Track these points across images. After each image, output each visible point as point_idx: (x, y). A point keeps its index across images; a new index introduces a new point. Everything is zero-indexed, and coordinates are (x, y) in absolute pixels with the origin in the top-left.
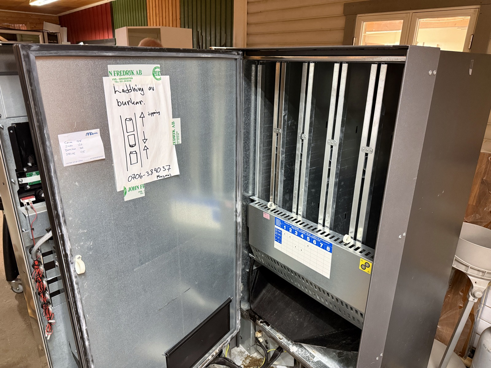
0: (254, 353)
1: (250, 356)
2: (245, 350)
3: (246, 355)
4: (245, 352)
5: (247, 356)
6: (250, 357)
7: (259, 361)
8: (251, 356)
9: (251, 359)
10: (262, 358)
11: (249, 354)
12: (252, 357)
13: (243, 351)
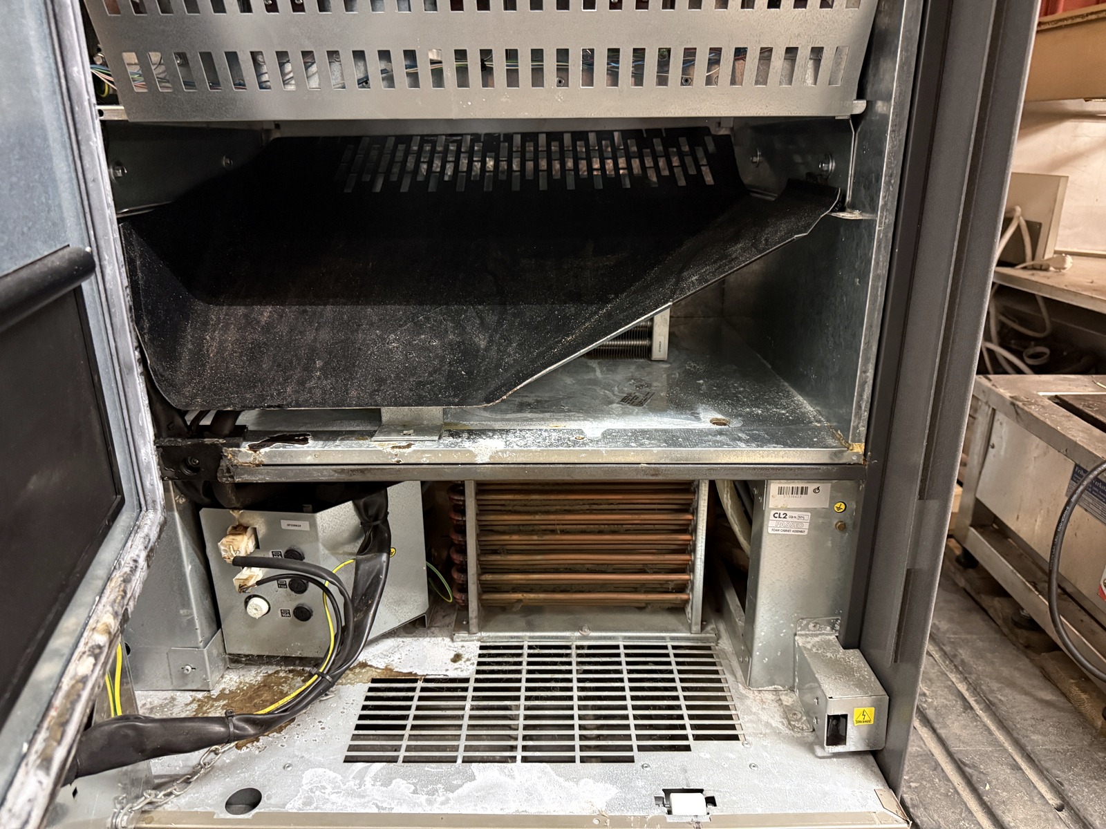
0: (222, 677)
1: (209, 698)
2: (168, 694)
3: (187, 705)
4: (173, 699)
5: (195, 706)
6: (218, 699)
7: (270, 688)
8: (215, 693)
9: (222, 703)
10: (270, 672)
11: (200, 695)
12: (222, 696)
13: (156, 703)
